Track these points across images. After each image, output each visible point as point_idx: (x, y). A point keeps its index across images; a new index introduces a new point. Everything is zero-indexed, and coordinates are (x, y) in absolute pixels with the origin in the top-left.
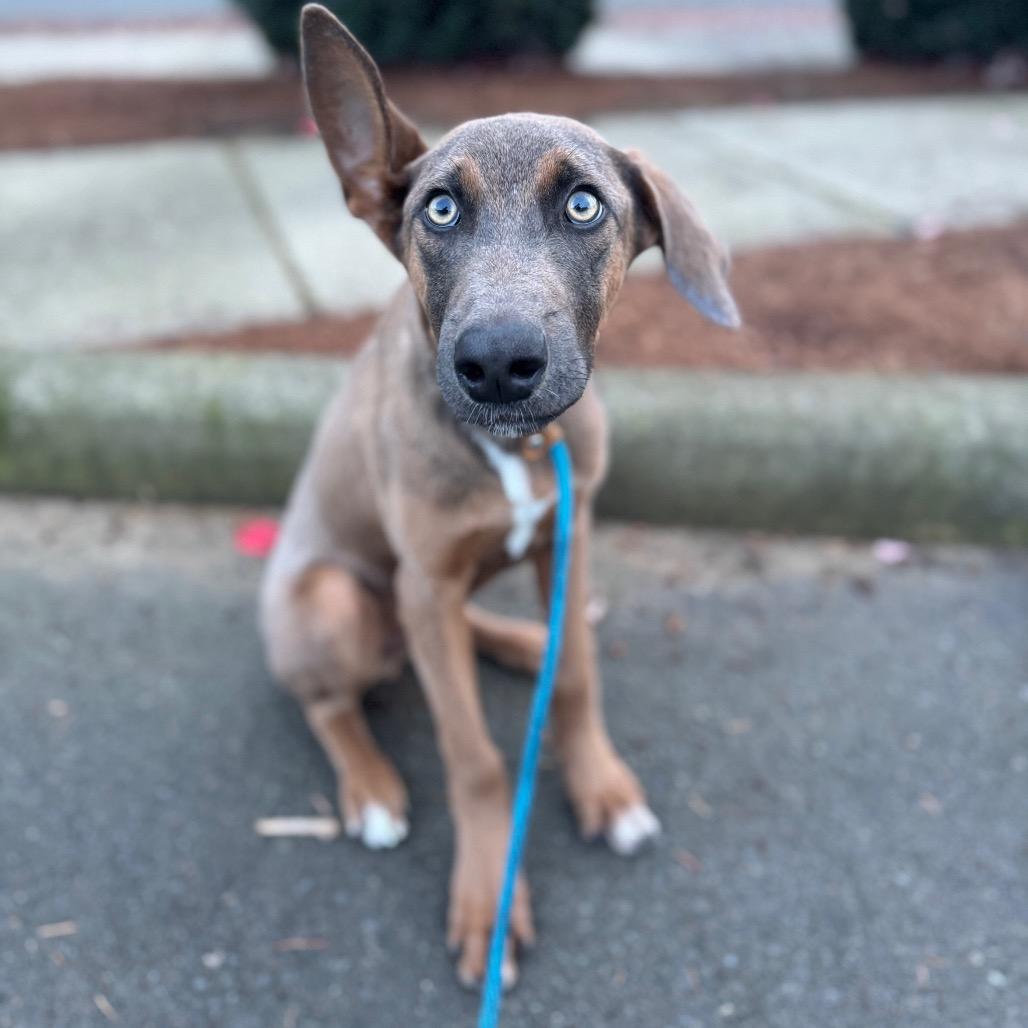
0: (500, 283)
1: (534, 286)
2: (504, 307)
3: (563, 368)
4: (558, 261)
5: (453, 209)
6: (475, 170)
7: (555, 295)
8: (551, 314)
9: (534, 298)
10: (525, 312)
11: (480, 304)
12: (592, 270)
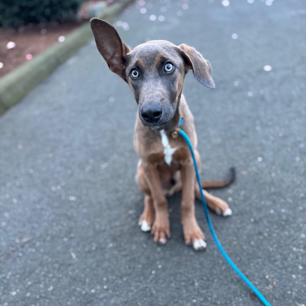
0: (150, 93)
1: (158, 93)
2: (151, 100)
3: (166, 112)
4: (163, 83)
5: (138, 73)
6: (141, 62)
7: (163, 94)
8: (162, 100)
9: (158, 96)
10: (156, 100)
11: (146, 100)
12: (173, 84)
